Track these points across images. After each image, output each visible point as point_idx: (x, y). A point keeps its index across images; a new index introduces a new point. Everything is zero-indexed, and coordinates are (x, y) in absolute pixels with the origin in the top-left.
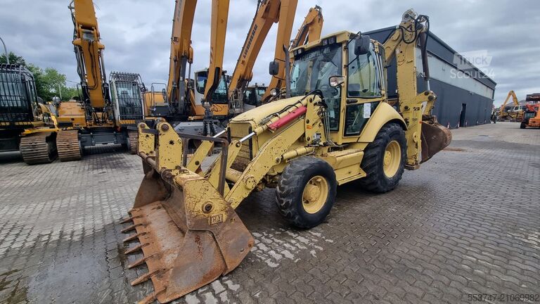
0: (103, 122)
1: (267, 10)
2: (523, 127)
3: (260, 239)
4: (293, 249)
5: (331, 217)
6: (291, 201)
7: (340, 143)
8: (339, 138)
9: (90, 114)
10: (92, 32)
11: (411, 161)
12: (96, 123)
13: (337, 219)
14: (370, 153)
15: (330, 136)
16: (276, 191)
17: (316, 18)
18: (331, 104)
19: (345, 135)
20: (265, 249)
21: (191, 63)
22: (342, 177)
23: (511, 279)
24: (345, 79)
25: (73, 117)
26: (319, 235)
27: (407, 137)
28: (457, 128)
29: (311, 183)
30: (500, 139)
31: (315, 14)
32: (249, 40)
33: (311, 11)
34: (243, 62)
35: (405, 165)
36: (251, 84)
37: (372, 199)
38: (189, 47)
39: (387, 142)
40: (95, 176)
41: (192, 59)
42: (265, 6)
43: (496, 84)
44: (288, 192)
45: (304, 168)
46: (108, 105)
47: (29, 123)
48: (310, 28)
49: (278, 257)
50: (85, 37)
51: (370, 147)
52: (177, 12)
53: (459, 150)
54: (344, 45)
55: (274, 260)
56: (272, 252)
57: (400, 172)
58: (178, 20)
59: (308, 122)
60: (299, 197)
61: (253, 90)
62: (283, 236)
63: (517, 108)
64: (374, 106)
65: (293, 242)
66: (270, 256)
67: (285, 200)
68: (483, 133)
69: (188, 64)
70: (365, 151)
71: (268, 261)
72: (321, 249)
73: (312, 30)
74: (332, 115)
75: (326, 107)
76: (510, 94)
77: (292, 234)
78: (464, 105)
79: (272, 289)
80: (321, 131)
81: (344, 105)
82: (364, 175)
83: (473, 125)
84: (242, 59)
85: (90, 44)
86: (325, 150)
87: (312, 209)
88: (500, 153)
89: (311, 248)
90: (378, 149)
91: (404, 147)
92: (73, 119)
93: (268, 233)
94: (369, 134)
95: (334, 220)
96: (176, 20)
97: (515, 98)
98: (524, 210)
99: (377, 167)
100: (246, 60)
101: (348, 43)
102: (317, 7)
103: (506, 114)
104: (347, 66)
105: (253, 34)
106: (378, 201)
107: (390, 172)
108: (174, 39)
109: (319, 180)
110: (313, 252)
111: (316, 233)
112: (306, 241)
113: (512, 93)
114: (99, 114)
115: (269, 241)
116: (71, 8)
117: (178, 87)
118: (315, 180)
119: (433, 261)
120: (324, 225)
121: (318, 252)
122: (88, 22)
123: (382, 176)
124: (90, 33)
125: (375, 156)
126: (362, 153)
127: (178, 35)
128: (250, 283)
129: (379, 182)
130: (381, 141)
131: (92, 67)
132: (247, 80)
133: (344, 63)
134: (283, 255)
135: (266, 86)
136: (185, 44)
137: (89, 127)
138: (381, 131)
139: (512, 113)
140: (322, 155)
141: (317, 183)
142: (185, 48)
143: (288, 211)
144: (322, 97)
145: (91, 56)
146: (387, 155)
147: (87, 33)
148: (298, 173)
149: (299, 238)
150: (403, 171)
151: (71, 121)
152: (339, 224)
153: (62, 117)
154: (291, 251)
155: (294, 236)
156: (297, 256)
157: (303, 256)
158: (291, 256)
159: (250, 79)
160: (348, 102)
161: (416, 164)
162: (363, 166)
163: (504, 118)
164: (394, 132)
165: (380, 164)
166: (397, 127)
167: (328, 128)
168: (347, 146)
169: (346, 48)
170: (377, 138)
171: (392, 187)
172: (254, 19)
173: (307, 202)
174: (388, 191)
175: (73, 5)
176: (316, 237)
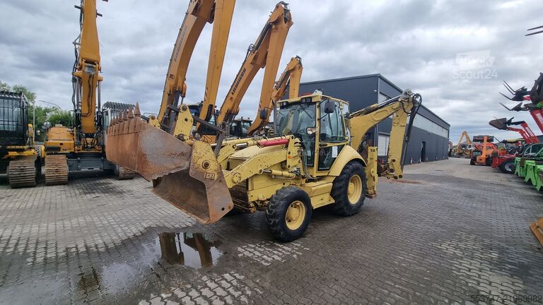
0: (92, 148)
1: (255, 58)
2: (472, 163)
3: (254, 248)
4: (281, 254)
5: (308, 233)
6: (277, 221)
7: (315, 176)
8: (314, 173)
9: (80, 140)
10: (94, 66)
11: (370, 191)
12: (84, 148)
13: (313, 235)
14: (338, 185)
15: (307, 170)
16: (266, 214)
17: (296, 66)
18: (308, 146)
19: (319, 170)
20: (260, 255)
21: (183, 97)
22: (316, 203)
23: (422, 268)
24: (317, 130)
25: (61, 142)
26: (299, 245)
27: (367, 171)
28: (419, 162)
29: (292, 206)
30: (450, 174)
31: (296, 63)
32: (237, 80)
33: (292, 60)
34: (231, 98)
35: (366, 194)
36: (237, 118)
37: (340, 220)
38: (183, 83)
39: (350, 176)
40: (90, 200)
41: (185, 94)
42: (254, 55)
43: (449, 125)
44: (275, 214)
45: (286, 196)
46: (99, 132)
47: (21, 147)
48: (291, 74)
49: (270, 259)
50: (86, 70)
51: (337, 180)
52: (175, 54)
53: (415, 183)
54: (317, 104)
55: (267, 261)
56: (265, 257)
57: (362, 200)
58: (175, 60)
59: (289, 153)
60: (283, 217)
61: (238, 122)
62: (272, 246)
63: (470, 147)
64: (340, 149)
65: (280, 250)
66: (263, 259)
67: (273, 220)
68: (440, 168)
69: (180, 98)
70: (334, 182)
71: (263, 262)
72: (301, 254)
73: (293, 76)
74: (309, 153)
75: (304, 148)
76: (463, 134)
77: (279, 245)
78: (424, 143)
79: (267, 278)
80: (300, 166)
81: (317, 147)
82: (334, 201)
83: (433, 161)
84: (231, 95)
85: (90, 76)
86: (303, 181)
87: (293, 226)
88: (446, 186)
89: (294, 253)
90: (343, 182)
91: (364, 179)
92: (61, 144)
93: (261, 244)
94: (337, 170)
95: (310, 235)
96: (173, 60)
97: (468, 138)
98: (446, 228)
99: (342, 196)
100: (235, 96)
101: (320, 103)
102: (298, 57)
103: (462, 152)
104: (319, 120)
105: (242, 75)
106: (345, 222)
107: (354, 199)
108: (170, 76)
109: (298, 204)
110: (295, 256)
111: (297, 244)
112: (290, 249)
113: (465, 133)
114: (89, 140)
115: (262, 250)
116: (75, 43)
117: (169, 118)
118: (295, 203)
119: (377, 260)
120: (302, 239)
121: (298, 256)
122: (92, 57)
123: (347, 203)
124: (92, 67)
125: (341, 187)
126: (332, 184)
127: (174, 73)
128: (252, 275)
129: (345, 208)
130: (345, 176)
131: (89, 96)
132: (234, 114)
133: (317, 117)
134: (274, 258)
135: (251, 120)
136: (180, 81)
137: (76, 152)
138: (345, 168)
139: (467, 151)
140: (301, 185)
141: (296, 206)
142: (180, 84)
143: (275, 228)
144: (301, 140)
145: (90, 87)
146: (351, 186)
147: (89, 67)
148: (282, 200)
149: (284, 247)
150: (364, 198)
151: (59, 146)
152: (314, 238)
153: (50, 141)
154: (279, 256)
155: (280, 246)
156: (283, 258)
157: (288, 258)
158: (279, 259)
159: (237, 113)
160: (320, 145)
161: (375, 193)
162: (332, 194)
163: (460, 155)
164: (355, 169)
165: (346, 193)
166: (358, 164)
167: (306, 164)
168: (320, 178)
169: (319, 106)
170: (342, 173)
171: (356, 211)
172: (243, 64)
173: (290, 221)
174: (353, 215)
175: (77, 42)
176: (297, 246)
